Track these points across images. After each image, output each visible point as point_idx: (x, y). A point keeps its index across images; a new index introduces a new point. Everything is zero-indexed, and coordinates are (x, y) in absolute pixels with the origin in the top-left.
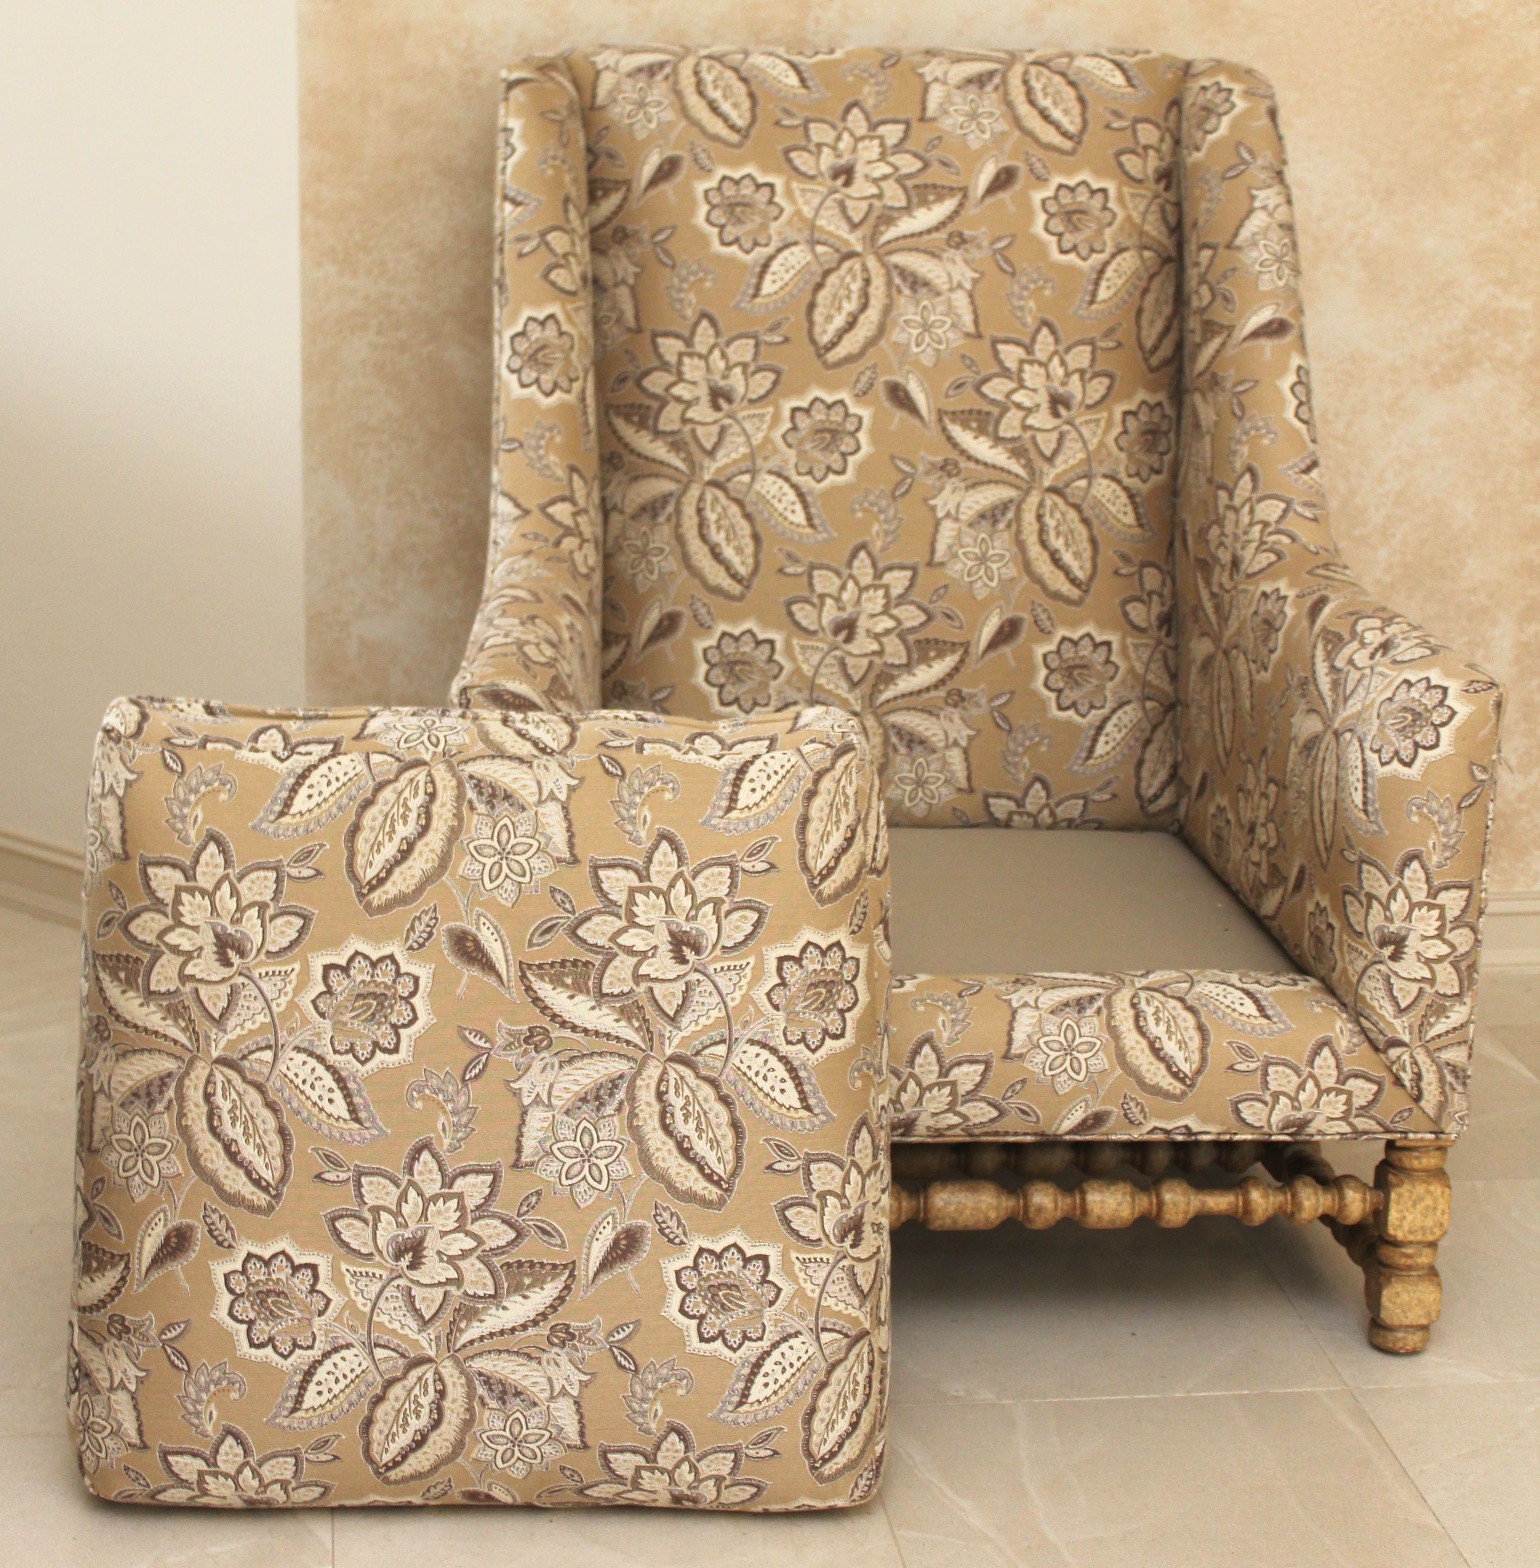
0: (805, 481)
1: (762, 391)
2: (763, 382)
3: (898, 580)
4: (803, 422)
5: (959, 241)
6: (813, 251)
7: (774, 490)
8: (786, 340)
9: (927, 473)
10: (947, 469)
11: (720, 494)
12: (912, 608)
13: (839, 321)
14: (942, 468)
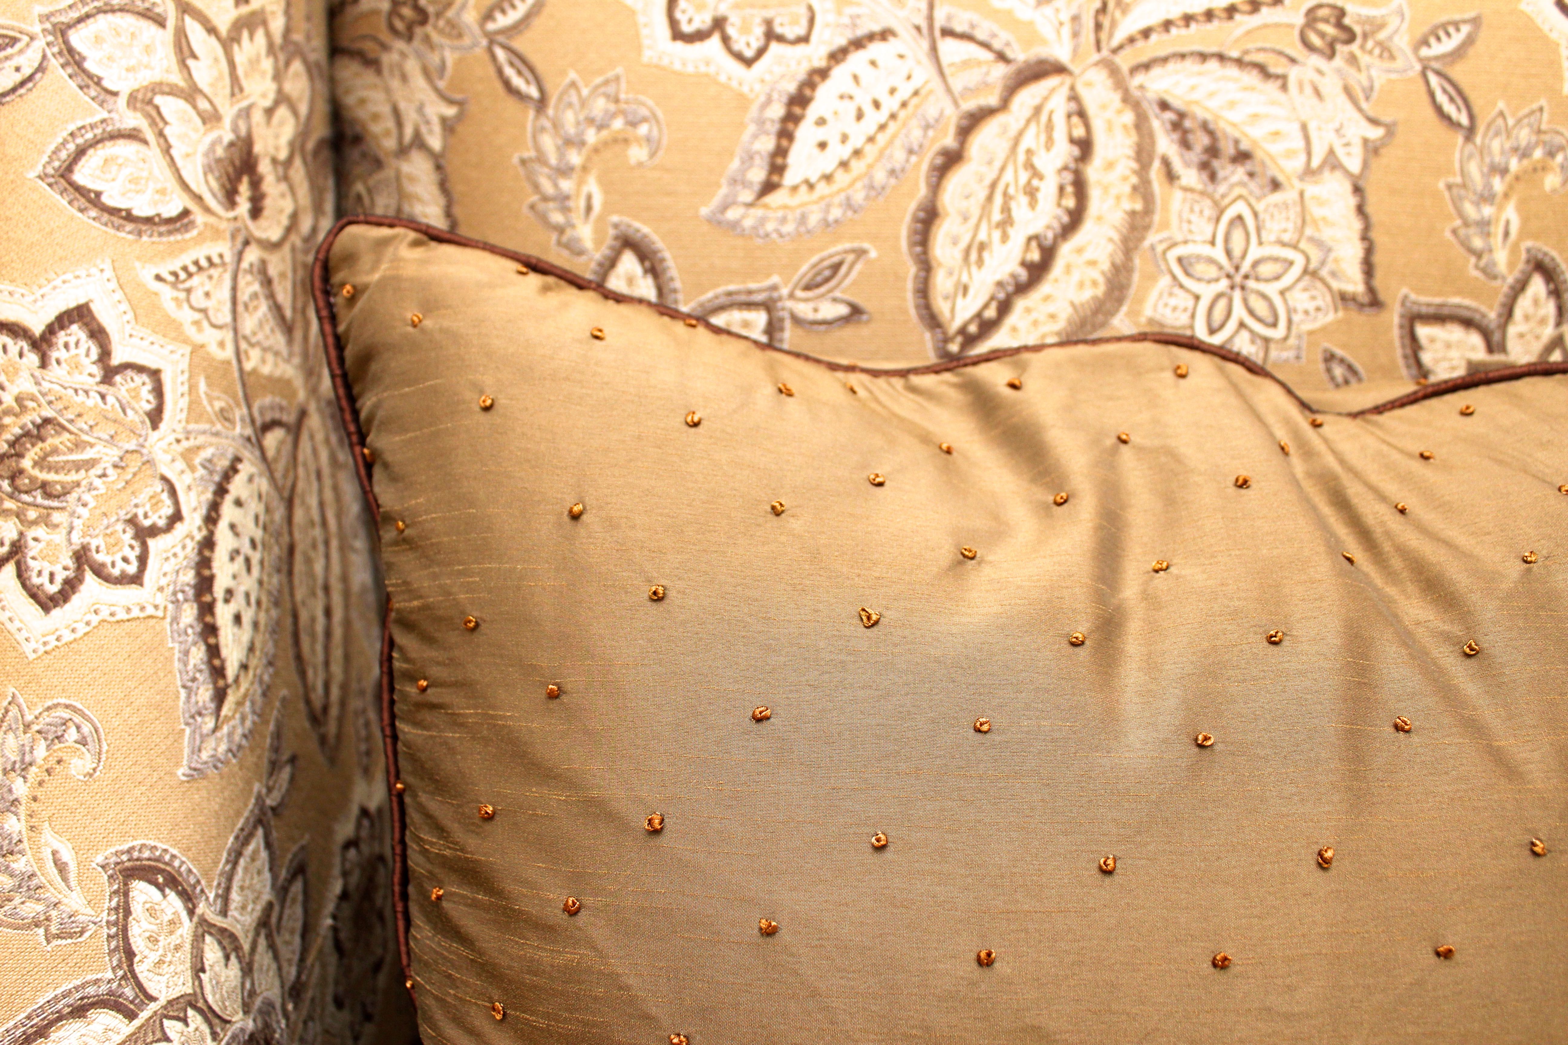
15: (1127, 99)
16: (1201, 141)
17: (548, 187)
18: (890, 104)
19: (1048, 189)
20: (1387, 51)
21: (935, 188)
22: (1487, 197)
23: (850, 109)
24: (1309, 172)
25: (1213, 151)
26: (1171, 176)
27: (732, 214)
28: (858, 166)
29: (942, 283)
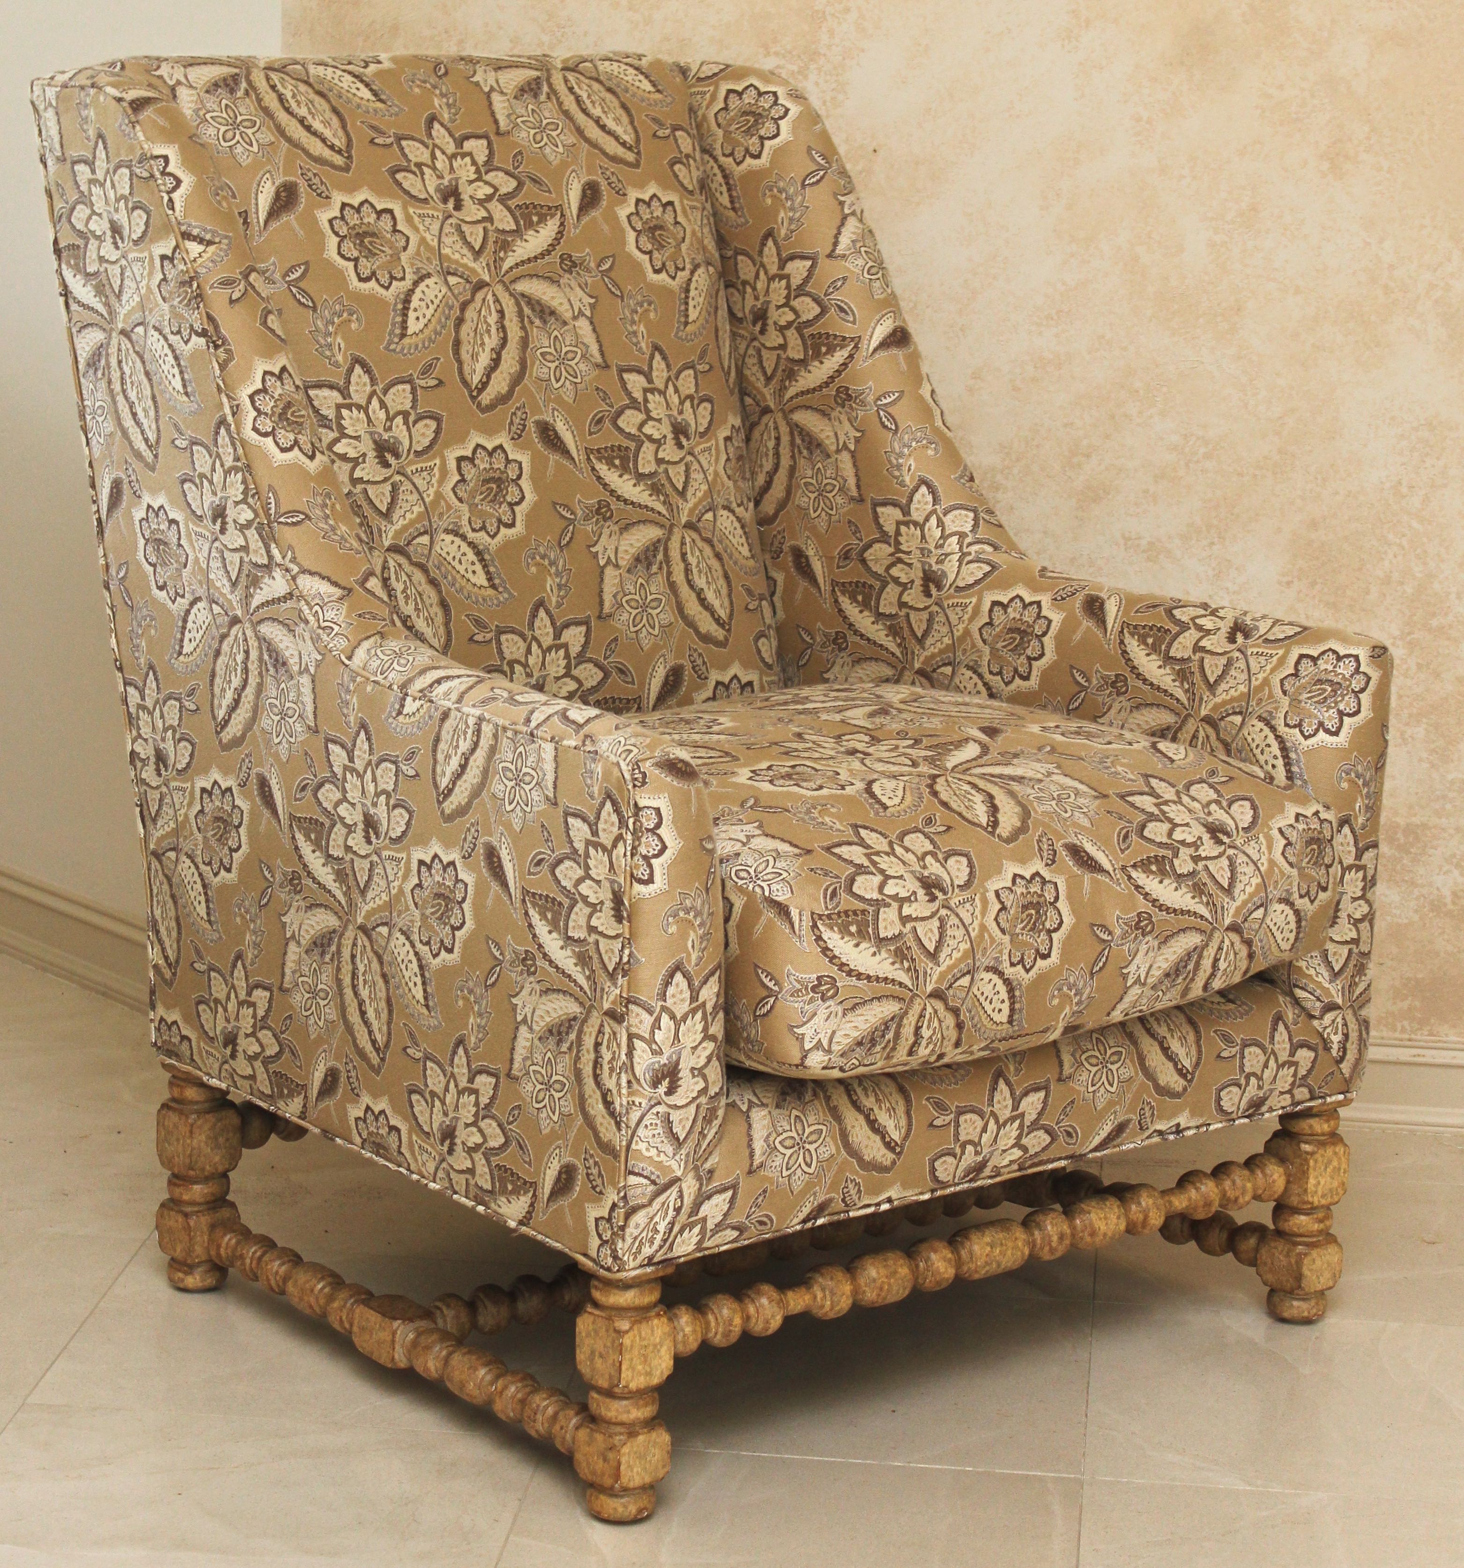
0: (481, 538)
1: (426, 442)
2: (425, 432)
3: (574, 637)
4: (470, 473)
5: (570, 264)
6: (446, 282)
7: (453, 549)
8: (441, 383)
9: (586, 518)
10: (602, 512)
11: (402, 560)
12: (590, 666)
13: (484, 359)
14: (598, 512)
15: (511, 295)
16: (537, 308)
17: (322, 342)
18: (437, 302)
19: (493, 330)
20: (588, 270)
21: (457, 331)
22: (633, 322)
23: (423, 304)
24: (575, 318)
25: (542, 311)
26: (532, 323)
27: (393, 347)
28: (431, 327)
29: (467, 369)
